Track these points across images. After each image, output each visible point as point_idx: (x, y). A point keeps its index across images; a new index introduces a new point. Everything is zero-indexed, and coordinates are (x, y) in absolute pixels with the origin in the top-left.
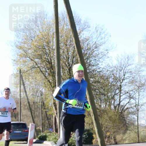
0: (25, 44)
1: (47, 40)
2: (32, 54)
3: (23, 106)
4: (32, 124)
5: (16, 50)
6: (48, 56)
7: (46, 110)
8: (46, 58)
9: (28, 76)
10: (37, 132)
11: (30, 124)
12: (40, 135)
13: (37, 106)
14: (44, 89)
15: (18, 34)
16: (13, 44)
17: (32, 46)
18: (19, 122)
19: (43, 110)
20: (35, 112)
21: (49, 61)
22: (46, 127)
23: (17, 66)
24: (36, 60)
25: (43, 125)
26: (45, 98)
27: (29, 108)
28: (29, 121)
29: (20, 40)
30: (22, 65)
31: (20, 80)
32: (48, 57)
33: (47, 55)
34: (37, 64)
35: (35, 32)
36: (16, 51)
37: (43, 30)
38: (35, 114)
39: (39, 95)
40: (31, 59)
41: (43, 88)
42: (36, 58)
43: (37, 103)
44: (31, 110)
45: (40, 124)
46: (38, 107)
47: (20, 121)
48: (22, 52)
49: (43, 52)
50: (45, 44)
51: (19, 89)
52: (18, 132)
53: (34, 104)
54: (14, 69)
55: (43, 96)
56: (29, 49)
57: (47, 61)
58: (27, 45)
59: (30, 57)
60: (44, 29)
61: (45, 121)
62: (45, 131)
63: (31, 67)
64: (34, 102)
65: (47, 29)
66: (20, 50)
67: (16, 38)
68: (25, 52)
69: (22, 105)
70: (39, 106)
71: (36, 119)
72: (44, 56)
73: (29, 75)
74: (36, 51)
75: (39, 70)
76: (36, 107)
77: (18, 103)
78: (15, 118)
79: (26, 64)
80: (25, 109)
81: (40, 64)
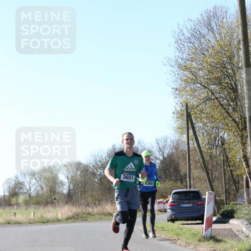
0: (193, 61)
1: (228, 54)
2: (205, 77)
3: (194, 163)
4: (209, 193)
5: (179, 72)
6: (231, 79)
7: (231, 168)
8: (227, 83)
9: (199, 114)
10: (218, 204)
11: (207, 193)
12: (223, 210)
13: (217, 162)
14: (226, 135)
15: (181, 46)
16: (173, 64)
17: (205, 64)
18: (188, 190)
19: (227, 167)
20: (214, 172)
21: (233, 87)
22: (232, 196)
23: (182, 99)
24: (212, 87)
25: (227, 192)
26: (229, 149)
27: (203, 165)
28: (203, 187)
29: (185, 56)
30: (189, 97)
31: (187, 121)
32: (232, 81)
33: (229, 78)
34: (213, 94)
35: (208, 41)
36: (178, 74)
37: (221, 38)
38: (213, 176)
39: (218, 143)
40: (204, 86)
41: (225, 132)
42: (212, 84)
43: (216, 157)
44: (206, 168)
45: (222, 190)
46: (217, 164)
47: (190, 188)
48: (188, 75)
49: (222, 73)
50: (225, 60)
51: (185, 136)
52: (187, 205)
53: (211, 159)
54: (177, 104)
55: (226, 145)
56: (200, 69)
57: (230, 88)
58: (197, 63)
59: (202, 83)
60: (223, 35)
61: (231, 186)
62: (231, 203)
63: (203, 99)
64: (211, 157)
65: (228, 34)
66: (185, 73)
67: (177, 53)
68: (193, 74)
69: (191, 162)
70: (219, 162)
71: (215, 184)
72: (224, 79)
73: (201, 111)
74: (211, 72)
75: (217, 104)
76: (215, 163)
77: (185, 158)
78: (182, 182)
79: (196, 94)
80: (196, 167)
81: (219, 93)
